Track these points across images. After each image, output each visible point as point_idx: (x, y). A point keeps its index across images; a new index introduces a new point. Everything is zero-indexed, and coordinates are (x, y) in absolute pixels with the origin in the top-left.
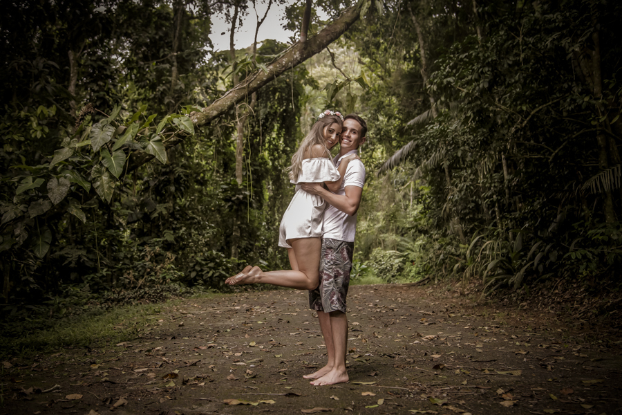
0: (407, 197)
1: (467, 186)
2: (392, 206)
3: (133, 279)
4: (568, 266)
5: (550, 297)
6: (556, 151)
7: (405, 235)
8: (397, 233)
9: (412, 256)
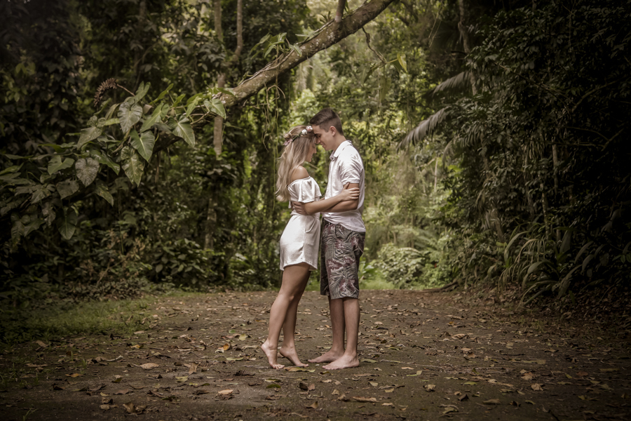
0: (431, 177)
1: (508, 172)
2: (410, 189)
3: (92, 270)
4: (620, 271)
5: (597, 306)
6: (611, 140)
7: (426, 228)
8: (415, 225)
9: (434, 255)
